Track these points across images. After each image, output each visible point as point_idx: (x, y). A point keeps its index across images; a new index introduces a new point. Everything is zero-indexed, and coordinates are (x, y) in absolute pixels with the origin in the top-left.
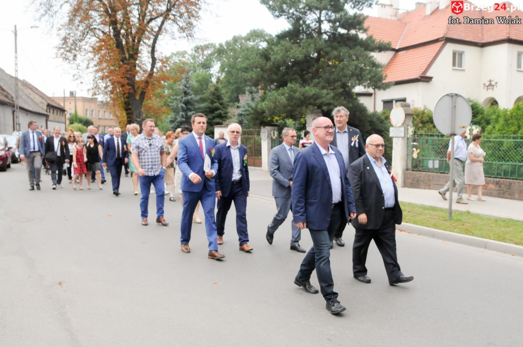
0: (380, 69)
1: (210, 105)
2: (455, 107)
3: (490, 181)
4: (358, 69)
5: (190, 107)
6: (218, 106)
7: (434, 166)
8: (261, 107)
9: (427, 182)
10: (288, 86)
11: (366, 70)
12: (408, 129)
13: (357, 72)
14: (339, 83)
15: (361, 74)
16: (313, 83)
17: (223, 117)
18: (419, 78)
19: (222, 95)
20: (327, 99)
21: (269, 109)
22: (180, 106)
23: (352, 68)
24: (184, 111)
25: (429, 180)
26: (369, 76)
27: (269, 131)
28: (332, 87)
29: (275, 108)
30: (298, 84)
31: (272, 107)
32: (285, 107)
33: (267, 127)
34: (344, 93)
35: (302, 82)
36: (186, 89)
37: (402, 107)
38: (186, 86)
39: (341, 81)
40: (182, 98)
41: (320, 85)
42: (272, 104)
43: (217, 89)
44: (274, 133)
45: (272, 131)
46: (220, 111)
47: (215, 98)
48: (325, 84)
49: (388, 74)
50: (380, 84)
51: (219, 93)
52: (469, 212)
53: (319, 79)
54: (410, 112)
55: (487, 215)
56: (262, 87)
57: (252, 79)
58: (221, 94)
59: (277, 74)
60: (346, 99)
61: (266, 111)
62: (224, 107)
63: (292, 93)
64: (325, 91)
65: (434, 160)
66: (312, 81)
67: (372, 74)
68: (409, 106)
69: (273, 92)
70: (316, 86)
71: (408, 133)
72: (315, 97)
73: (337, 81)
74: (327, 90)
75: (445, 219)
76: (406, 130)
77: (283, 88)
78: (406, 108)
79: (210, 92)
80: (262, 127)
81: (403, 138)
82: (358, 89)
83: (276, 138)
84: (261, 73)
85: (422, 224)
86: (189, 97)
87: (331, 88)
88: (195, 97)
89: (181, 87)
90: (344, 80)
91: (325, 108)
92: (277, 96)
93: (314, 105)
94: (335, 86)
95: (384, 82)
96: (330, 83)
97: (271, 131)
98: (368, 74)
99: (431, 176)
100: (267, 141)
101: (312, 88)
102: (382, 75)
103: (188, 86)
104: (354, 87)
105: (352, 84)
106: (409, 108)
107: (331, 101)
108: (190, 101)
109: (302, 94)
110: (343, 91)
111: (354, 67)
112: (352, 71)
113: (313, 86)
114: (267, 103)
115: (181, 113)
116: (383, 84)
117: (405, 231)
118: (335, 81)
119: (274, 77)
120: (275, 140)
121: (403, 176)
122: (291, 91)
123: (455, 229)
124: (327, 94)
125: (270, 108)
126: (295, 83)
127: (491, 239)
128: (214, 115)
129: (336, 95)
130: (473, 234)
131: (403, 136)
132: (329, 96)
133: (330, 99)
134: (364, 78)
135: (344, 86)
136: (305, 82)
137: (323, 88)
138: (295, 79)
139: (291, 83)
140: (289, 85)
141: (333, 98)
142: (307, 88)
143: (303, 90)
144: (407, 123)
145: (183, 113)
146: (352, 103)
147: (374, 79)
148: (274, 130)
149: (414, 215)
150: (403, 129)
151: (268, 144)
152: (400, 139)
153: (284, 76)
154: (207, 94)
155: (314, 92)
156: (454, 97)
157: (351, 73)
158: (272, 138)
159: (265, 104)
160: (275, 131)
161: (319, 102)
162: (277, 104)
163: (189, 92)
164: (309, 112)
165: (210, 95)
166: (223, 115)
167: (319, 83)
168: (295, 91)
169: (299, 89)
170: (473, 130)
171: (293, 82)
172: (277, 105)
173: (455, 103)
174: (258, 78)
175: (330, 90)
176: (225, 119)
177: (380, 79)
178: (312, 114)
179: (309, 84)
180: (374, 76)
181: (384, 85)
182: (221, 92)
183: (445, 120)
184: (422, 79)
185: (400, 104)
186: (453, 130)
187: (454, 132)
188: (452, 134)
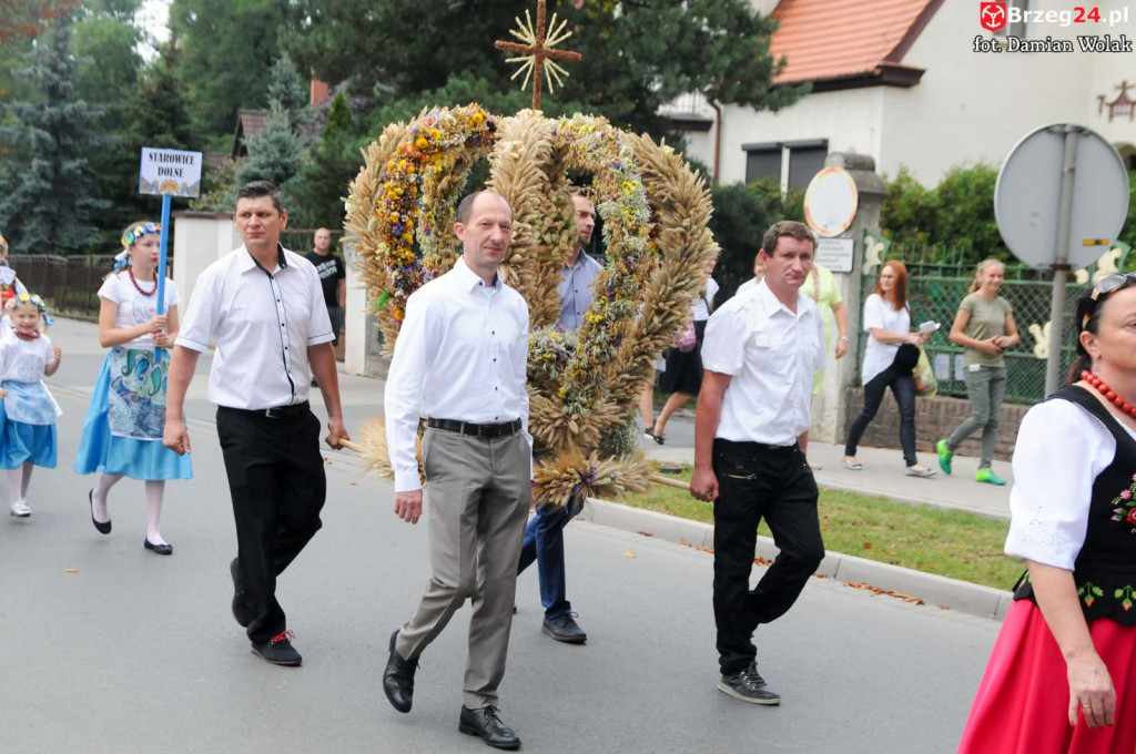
2: (1072, 171)
4: (689, 35)
5: (69, 141)
7: (953, 373)
9: (929, 428)
11: (717, 38)
12: (865, 247)
13: (686, 45)
14: (625, 82)
15: (699, 51)
18: (878, 72)
19: (186, 108)
22: (32, 137)
24: (47, 155)
25: (936, 422)
26: (726, 61)
28: (600, 95)
30: (483, 81)
34: (640, 116)
36: (56, 77)
37: (845, 168)
38: (55, 70)
40: (42, 108)
43: (167, 85)
47: (161, 117)
49: (789, 56)
50: (761, 90)
51: (177, 100)
54: (875, 189)
56: (355, 83)
58: (182, 104)
65: (956, 353)
67: (737, 55)
68: (872, 168)
69: (399, 104)
71: (864, 261)
73: (617, 75)
76: (860, 250)
77: (433, 92)
78: (861, 173)
79: (140, 92)
81: (846, 273)
82: (688, 104)
85: (948, 571)
86: (69, 107)
87: (594, 97)
88: (90, 109)
89: (40, 70)
94: (609, 93)
95: (776, 80)
98: (721, 53)
99: (942, 409)
102: (771, 60)
103: (62, 66)
104: (670, 96)
105: (665, 85)
106: (870, 173)
108: (70, 121)
112: (668, 43)
115: (36, 162)
116: (772, 89)
117: (890, 593)
118: (608, 76)
121: (843, 405)
126: (471, 76)
131: (849, 269)
134: (707, 67)
135: (638, 91)
138: (473, 61)
139: (458, 73)
140: (452, 81)
144: (863, 225)
145: (46, 163)
147: (742, 71)
149: (912, 537)
150: (848, 245)
152: (840, 277)
153: (435, 49)
154: (132, 100)
156: (1070, 138)
157: (664, 47)
163: (65, 88)
165: (143, 104)
171: (464, 73)
173: (1074, 159)
177: (765, 70)
180: (743, 63)
181: (775, 94)
182: (183, 95)
183: (1035, 215)
184: (885, 78)
185: (842, 160)
186: (1061, 253)
187: (1065, 259)
188: (1055, 267)
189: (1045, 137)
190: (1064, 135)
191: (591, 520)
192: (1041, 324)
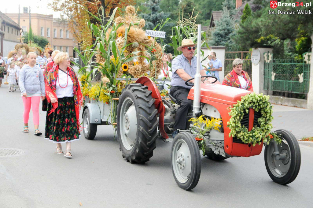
8: (256, 25)
21: (266, 27)
27: (262, 54)
29: (273, 25)
31: (271, 24)
32: (286, 24)
33: (259, 49)
42: (270, 21)
44: (268, 56)
45: (266, 54)
61: (263, 29)
79: (181, 7)
80: (253, 49)
83: (270, 61)
97: (264, 54)
100: (258, 65)
114: (264, 20)
120: (269, 64)
125: (268, 26)
148: (268, 52)
151: (260, 68)
158: (265, 61)
159: (262, 21)
160: (269, 54)
162: (276, 20)
172: (276, 23)
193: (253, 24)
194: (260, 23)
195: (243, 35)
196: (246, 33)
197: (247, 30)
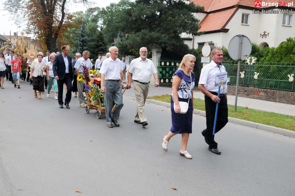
0: (197, 23)
1: (96, 43)
2: (242, 43)
3: (261, 90)
4: (184, 22)
5: (85, 44)
6: (101, 44)
10: (141, 32)
11: (189, 23)
13: (183, 24)
14: (172, 31)
15: (186, 25)
16: (157, 30)
17: (104, 51)
19: (104, 38)
20: (165, 40)
22: (79, 43)
23: (180, 21)
24: (81, 46)
26: (190, 27)
27: (130, 58)
29: (133, 44)
31: (132, 44)
32: (139, 44)
33: (129, 56)
35: (150, 29)
36: (83, 33)
37: (209, 45)
38: (83, 32)
39: (173, 29)
40: (80, 38)
41: (161, 31)
42: (131, 42)
43: (101, 34)
46: (102, 47)
47: (100, 39)
48: (164, 31)
49: (201, 26)
50: (196, 32)
52: (247, 108)
53: (160, 27)
55: (258, 110)
57: (120, 26)
59: (135, 24)
60: (176, 40)
61: (128, 46)
62: (104, 45)
63: (144, 36)
64: (163, 35)
66: (156, 29)
67: (192, 26)
68: (214, 45)
69: (133, 35)
70: (158, 32)
72: (157, 38)
74: (165, 34)
75: (232, 111)
77: (139, 33)
78: (212, 45)
79: (96, 35)
80: (126, 56)
82: (183, 35)
84: (126, 23)
86: (85, 38)
88: (88, 38)
89: (80, 32)
90: (175, 28)
91: (163, 45)
92: (135, 37)
93: (157, 43)
94: (170, 32)
95: (199, 31)
96: (166, 30)
97: (131, 58)
98: (189, 25)
101: (156, 33)
102: (198, 26)
103: (84, 31)
104: (180, 33)
105: (180, 31)
107: (167, 41)
108: (85, 40)
109: (150, 36)
110: (174, 36)
111: (181, 21)
112: (180, 24)
113: (157, 32)
114: (129, 41)
115: (79, 47)
118: (170, 29)
119: (134, 26)
122: (143, 34)
123: (238, 117)
124: (165, 37)
125: (131, 44)
126: (146, 30)
127: (261, 123)
128: (99, 49)
129: (170, 38)
130: (249, 120)
132: (166, 38)
133: (166, 40)
134: (187, 28)
135: (175, 32)
136: (152, 29)
137: (162, 33)
138: (146, 27)
139: (143, 30)
141: (168, 39)
142: (153, 33)
143: (151, 34)
145: (81, 48)
146: (179, 43)
147: (193, 29)
148: (133, 58)
150: (209, 58)
153: (140, 25)
154: (95, 37)
155: (157, 35)
156: (241, 37)
157: (179, 24)
159: (128, 41)
161: (159, 41)
162: (135, 42)
163: (84, 35)
164: (153, 47)
165: (97, 37)
166: (104, 49)
167: (160, 30)
168: (146, 35)
169: (148, 33)
170: (252, 59)
171: (144, 29)
172: (134, 43)
173: (242, 41)
174: (124, 26)
175: (167, 34)
176: (105, 52)
177: (197, 29)
178: (155, 49)
179: (154, 31)
180: (193, 27)
181: (199, 33)
182: (103, 36)
183: (235, 51)
184: (222, 31)
185: (208, 43)
186: (240, 58)
187: (240, 59)
188: (239, 60)
189: (237, 37)
190: (240, 37)
191: (159, 105)
192: (242, 72)
193: (124, 43)
194: (127, 42)
195: (121, 49)
196: (122, 47)
197: (123, 46)
